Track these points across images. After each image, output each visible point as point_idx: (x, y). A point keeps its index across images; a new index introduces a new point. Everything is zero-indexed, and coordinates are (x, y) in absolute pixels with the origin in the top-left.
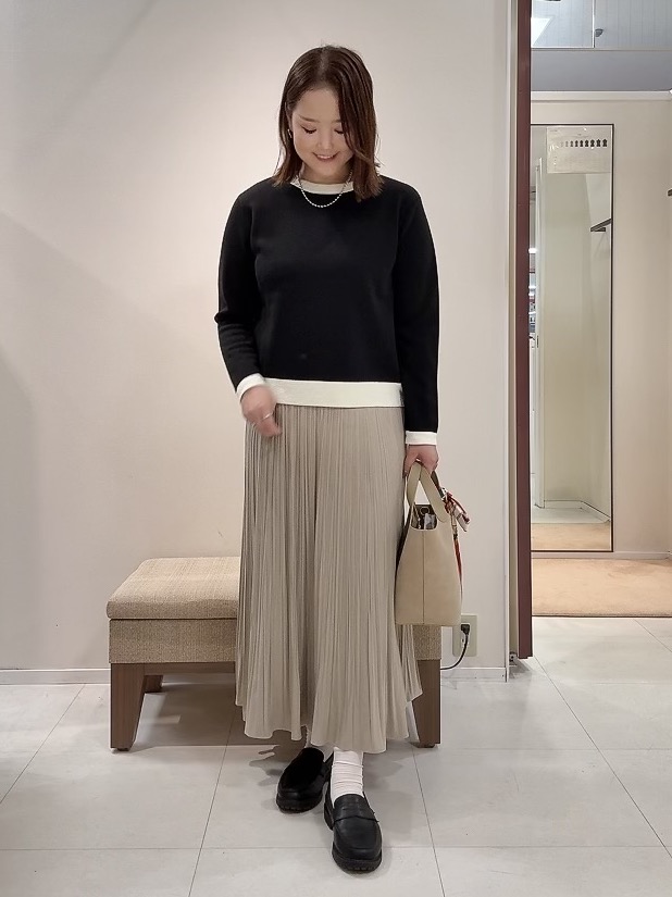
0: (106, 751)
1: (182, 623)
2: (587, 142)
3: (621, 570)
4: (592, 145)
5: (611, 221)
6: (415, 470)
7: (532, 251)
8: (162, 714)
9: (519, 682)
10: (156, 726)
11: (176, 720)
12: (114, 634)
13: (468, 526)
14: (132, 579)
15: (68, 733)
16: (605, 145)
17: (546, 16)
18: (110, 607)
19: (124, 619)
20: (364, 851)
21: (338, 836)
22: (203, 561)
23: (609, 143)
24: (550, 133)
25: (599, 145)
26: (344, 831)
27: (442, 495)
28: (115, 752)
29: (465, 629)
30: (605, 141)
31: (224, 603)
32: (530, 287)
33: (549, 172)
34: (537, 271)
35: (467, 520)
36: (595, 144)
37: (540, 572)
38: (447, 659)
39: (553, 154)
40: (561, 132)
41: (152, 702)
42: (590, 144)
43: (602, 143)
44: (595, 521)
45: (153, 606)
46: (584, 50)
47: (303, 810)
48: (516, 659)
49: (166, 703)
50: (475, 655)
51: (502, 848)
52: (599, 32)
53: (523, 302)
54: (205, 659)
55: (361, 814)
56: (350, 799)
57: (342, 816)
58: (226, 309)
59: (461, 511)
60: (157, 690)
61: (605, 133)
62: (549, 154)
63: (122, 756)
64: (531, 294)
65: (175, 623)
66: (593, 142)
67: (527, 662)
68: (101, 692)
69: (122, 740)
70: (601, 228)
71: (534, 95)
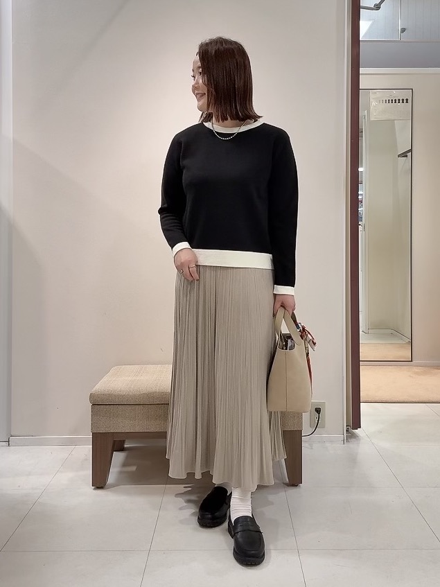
0: (90, 488)
1: (137, 407)
2: (395, 100)
3: (417, 373)
4: (399, 102)
5: (411, 151)
6: (280, 313)
7: (360, 169)
8: (125, 465)
9: (352, 445)
10: (121, 472)
11: (134, 468)
12: (94, 413)
13: (315, 348)
14: (105, 379)
15: (65, 478)
16: (407, 102)
17: (370, 20)
18: (92, 396)
19: (101, 405)
20: (253, 552)
21: (237, 542)
22: (151, 368)
23: (410, 101)
24: (372, 95)
25: (403, 102)
26: (240, 540)
27: (298, 327)
28: (94, 489)
29: (318, 411)
30: (407, 100)
31: (163, 394)
32: (359, 193)
33: (372, 119)
34: (363, 183)
35: (314, 344)
36: (401, 101)
37: (366, 374)
38: (306, 430)
39: (374, 108)
40: (379, 94)
41: (118, 457)
42: (397, 101)
43: (405, 101)
44: (401, 342)
45: (119, 396)
46: (394, 41)
47: (215, 527)
48: (350, 430)
49: (127, 458)
50: (324, 427)
51: (341, 550)
52: (403, 30)
53: (355, 202)
54: (152, 430)
55: (251, 528)
56: (244, 519)
57: (239, 530)
58: (166, 206)
59: (311, 338)
60: (122, 449)
61: (407, 94)
62: (372, 108)
63: (100, 492)
64: (360, 197)
65: (134, 407)
66: (399, 100)
67: (357, 431)
68: (86, 451)
69: (99, 482)
70: (404, 155)
71: (362, 70)
